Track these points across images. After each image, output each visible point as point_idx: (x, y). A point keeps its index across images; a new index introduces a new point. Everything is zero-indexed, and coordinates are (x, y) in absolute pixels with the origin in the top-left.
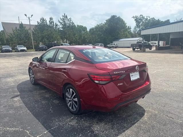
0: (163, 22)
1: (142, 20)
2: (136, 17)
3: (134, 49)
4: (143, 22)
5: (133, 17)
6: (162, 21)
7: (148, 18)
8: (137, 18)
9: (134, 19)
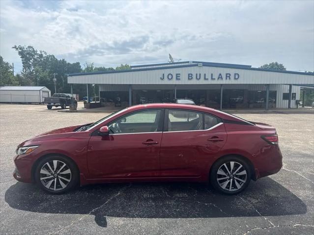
0: (71, 64)
1: (33, 56)
2: (20, 49)
3: (50, 108)
4: (35, 60)
5: (15, 47)
6: (69, 63)
7: (43, 53)
8: (22, 51)
9: (17, 52)
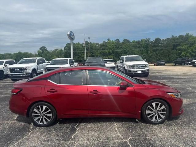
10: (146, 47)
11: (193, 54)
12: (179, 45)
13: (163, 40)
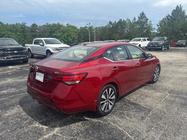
10: (23, 32)
11: (65, 40)
12: (54, 32)
13: (40, 27)
